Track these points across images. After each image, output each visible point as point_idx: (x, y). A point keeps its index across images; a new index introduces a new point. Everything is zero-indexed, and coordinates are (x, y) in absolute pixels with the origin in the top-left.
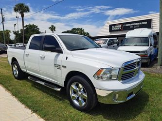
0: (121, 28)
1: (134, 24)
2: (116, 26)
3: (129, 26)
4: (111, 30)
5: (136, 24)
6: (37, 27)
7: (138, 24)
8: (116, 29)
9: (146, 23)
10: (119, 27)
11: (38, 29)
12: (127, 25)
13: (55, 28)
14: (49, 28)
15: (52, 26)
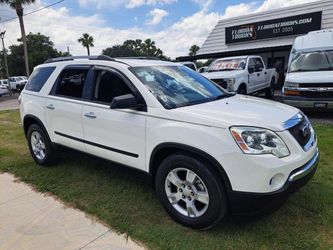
0: (253, 33)
1: (283, 24)
2: (241, 31)
3: (271, 29)
4: (229, 40)
5: (287, 24)
6: (47, 38)
7: (292, 23)
8: (242, 36)
9: (309, 21)
10: (247, 33)
11: (51, 43)
12: (267, 27)
13: (91, 39)
14: (79, 41)
15: (86, 36)
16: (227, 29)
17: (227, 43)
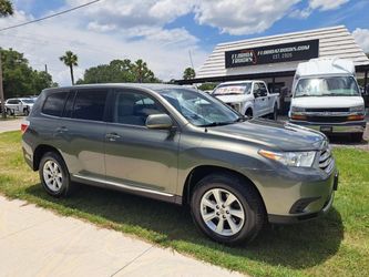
0: (253, 58)
1: (282, 50)
2: (241, 55)
3: (271, 55)
4: (229, 64)
5: (287, 50)
6: (21, 55)
7: (291, 49)
8: (242, 61)
9: (307, 48)
10: (247, 57)
11: (25, 60)
12: (266, 52)
13: (75, 58)
14: (61, 59)
15: (70, 54)
16: (226, 53)
17: (227, 67)
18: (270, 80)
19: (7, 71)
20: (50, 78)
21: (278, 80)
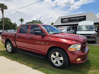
1: (76, 18)
3: (73, 20)
4: (62, 22)
6: (9, 19)
7: (78, 18)
8: (65, 21)
9: (83, 18)
10: (67, 20)
14: (19, 20)
15: (22, 19)
16: (61, 19)
18: (73, 26)
19: (6, 23)
20: (16, 25)
21: (75, 26)
